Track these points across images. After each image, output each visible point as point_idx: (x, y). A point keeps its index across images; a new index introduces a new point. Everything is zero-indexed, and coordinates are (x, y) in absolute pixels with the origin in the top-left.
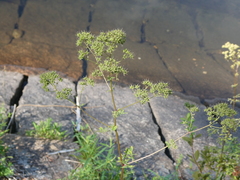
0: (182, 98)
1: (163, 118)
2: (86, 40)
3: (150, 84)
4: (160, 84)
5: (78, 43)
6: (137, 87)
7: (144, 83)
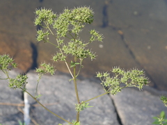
0: (153, 93)
1: (129, 118)
2: (46, 19)
3: (121, 72)
4: (134, 72)
5: (37, 22)
6: (105, 75)
7: (114, 71)
